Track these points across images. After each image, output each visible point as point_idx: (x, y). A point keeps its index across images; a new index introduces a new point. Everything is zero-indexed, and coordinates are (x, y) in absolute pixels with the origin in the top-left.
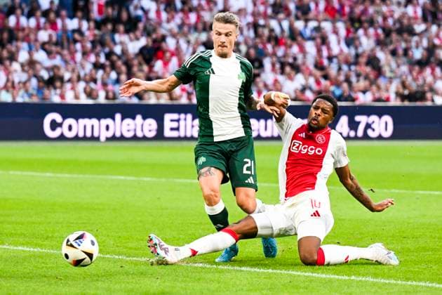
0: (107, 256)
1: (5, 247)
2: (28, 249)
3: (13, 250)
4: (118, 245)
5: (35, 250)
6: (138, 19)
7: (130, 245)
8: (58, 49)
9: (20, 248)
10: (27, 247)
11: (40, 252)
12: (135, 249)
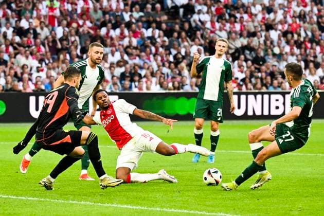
0: (191, 212)
1: (113, 205)
2: (131, 207)
3: (120, 208)
4: (199, 203)
5: (138, 208)
6: (197, 28)
7: (208, 203)
8: (138, 52)
9: (126, 206)
10: (131, 206)
11: (141, 209)
12: (212, 206)
